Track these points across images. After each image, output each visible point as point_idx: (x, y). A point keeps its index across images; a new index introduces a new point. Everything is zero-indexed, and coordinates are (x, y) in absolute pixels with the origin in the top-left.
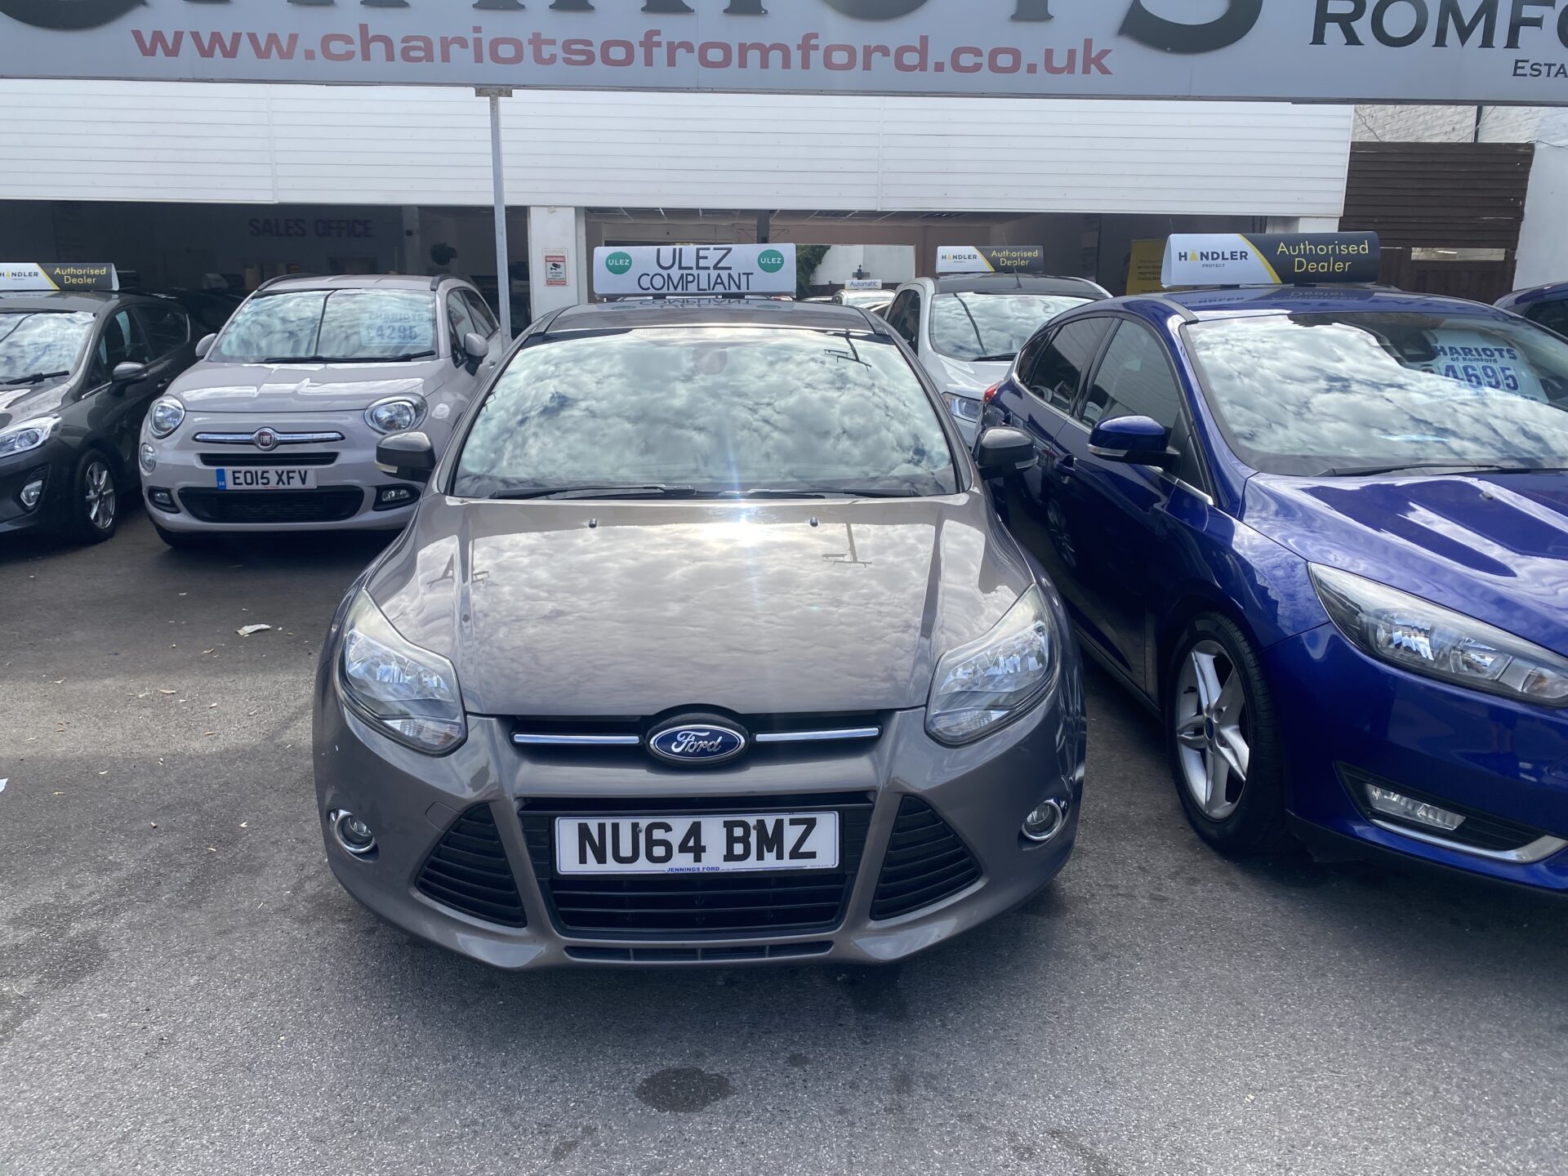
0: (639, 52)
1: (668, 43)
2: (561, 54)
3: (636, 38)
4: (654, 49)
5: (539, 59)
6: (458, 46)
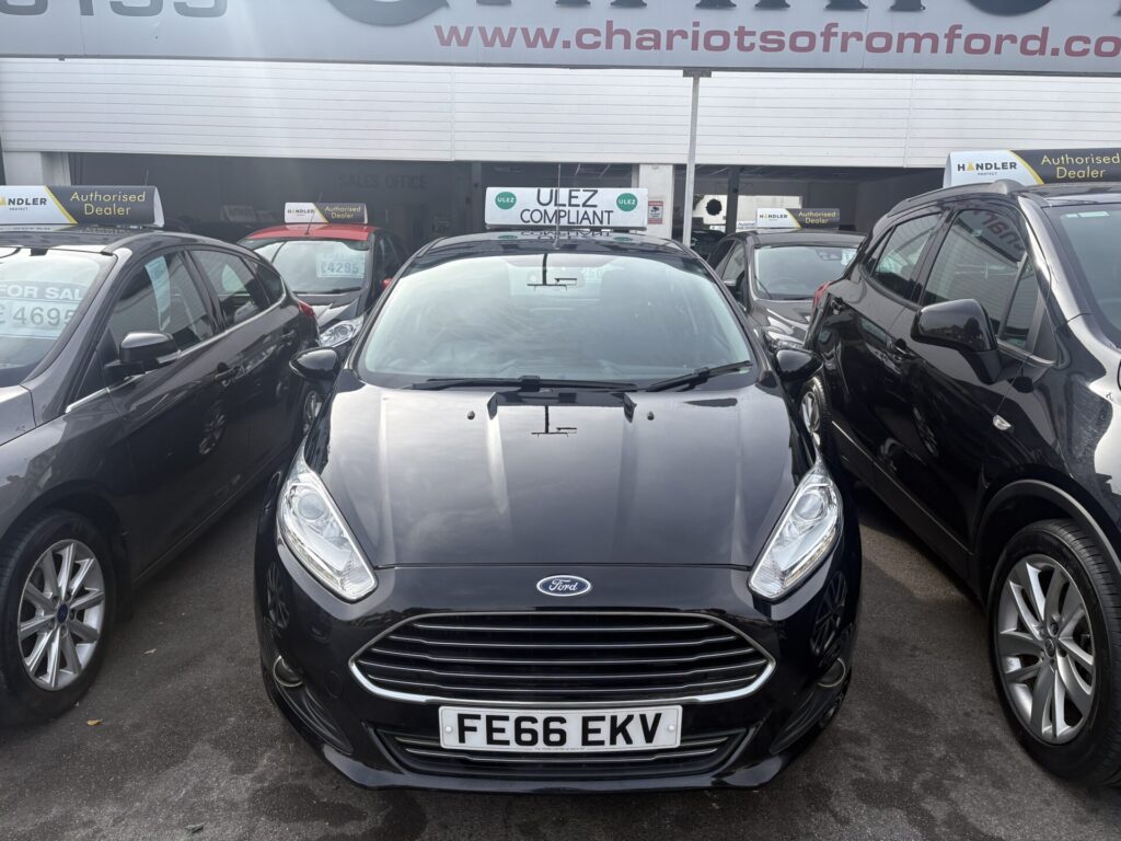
0: (820, 41)
1: (843, 33)
2: (758, 43)
3: (818, 30)
4: (832, 38)
5: (741, 47)
6: (680, 37)
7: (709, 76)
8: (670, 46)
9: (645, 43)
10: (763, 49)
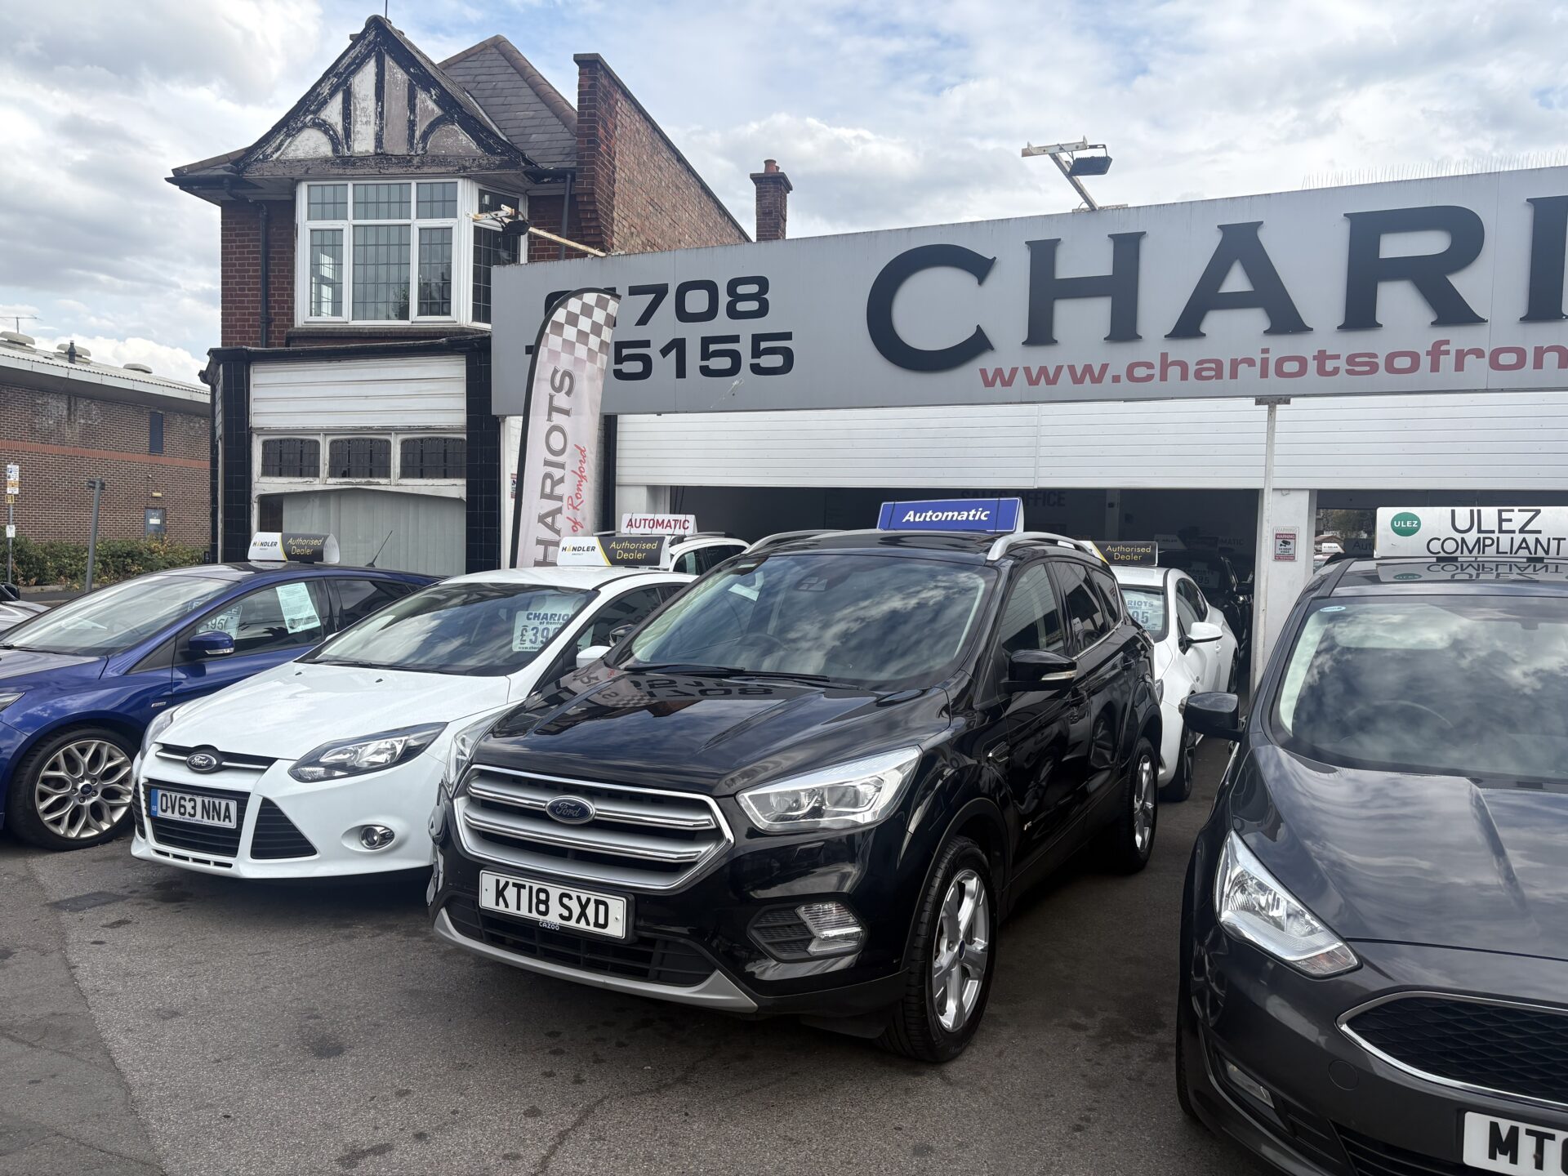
0: (1425, 362)
1: (1457, 351)
2: (1344, 366)
3: (1423, 347)
4: (1442, 357)
5: (1322, 371)
6: (1246, 365)
7: (1288, 402)
8: (1234, 375)
9: (1204, 374)
10: (1349, 372)
